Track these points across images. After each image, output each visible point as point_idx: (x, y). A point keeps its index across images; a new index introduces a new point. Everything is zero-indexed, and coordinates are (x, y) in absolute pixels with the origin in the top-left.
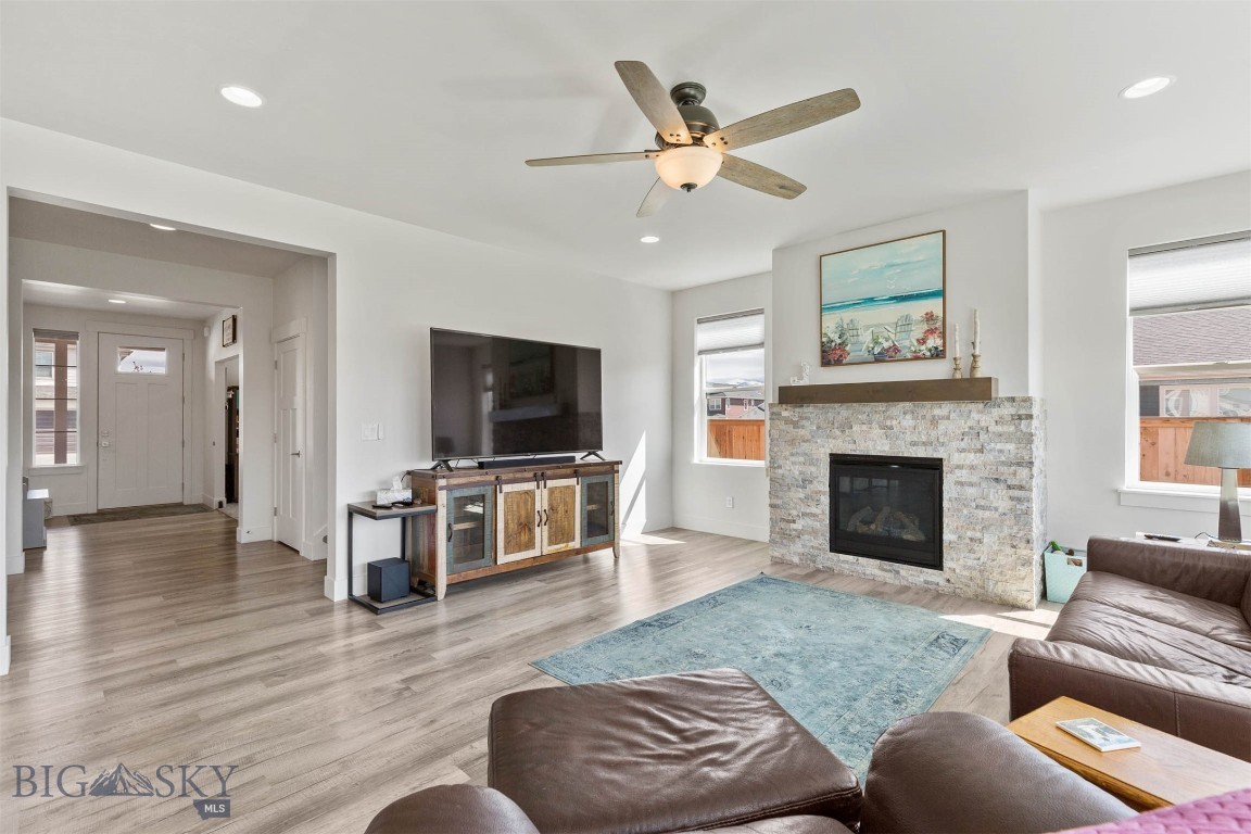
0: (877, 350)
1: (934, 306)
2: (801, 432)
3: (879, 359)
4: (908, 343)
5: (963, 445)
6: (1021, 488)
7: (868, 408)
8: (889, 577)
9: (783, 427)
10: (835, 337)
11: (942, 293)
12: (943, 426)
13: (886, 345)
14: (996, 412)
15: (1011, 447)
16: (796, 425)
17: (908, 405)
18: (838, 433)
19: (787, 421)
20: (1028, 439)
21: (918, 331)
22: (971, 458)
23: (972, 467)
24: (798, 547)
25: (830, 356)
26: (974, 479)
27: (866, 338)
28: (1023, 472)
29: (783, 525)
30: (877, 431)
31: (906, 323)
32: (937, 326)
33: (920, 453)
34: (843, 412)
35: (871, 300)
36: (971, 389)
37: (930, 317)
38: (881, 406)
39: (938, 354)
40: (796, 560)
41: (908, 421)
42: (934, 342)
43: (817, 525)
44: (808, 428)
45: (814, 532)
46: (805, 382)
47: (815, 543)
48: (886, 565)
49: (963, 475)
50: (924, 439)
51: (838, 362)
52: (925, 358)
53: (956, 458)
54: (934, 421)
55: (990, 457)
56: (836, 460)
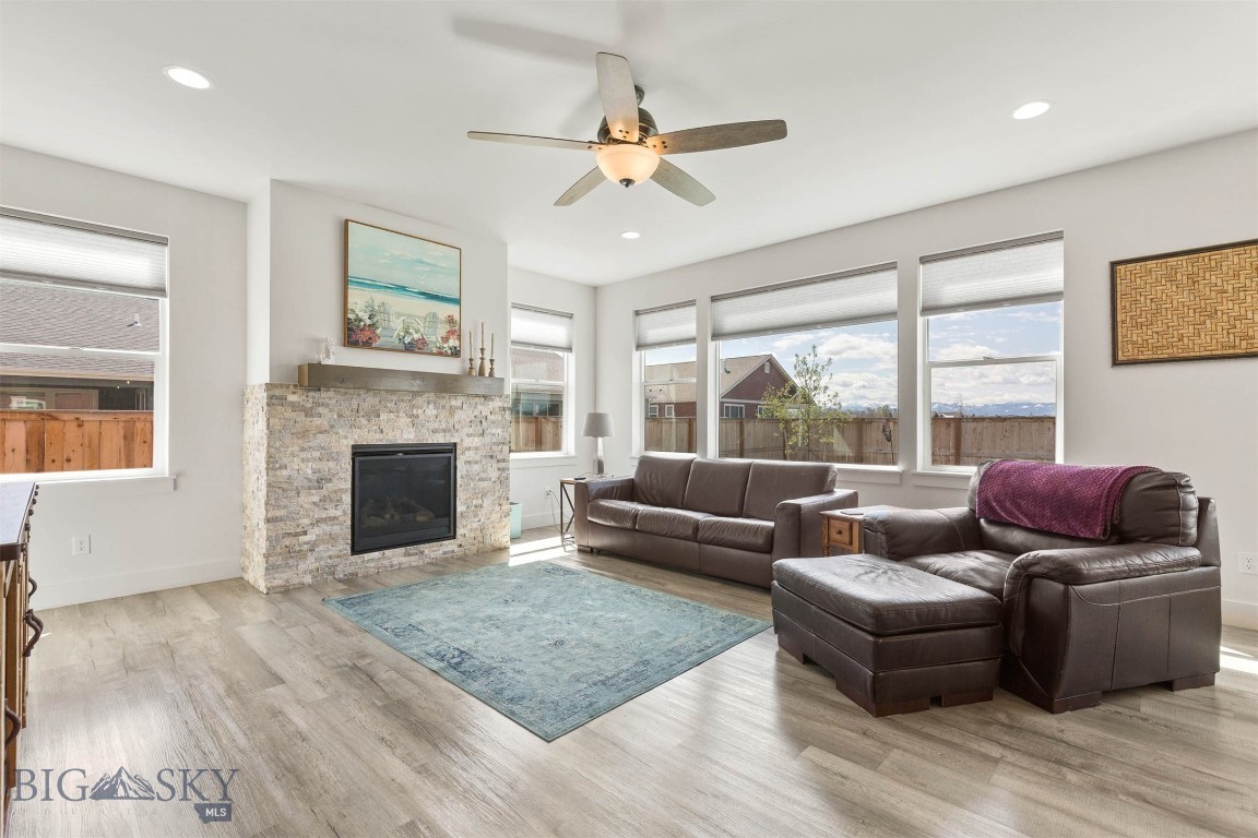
0: (407, 340)
1: (452, 310)
2: (317, 421)
3: (410, 348)
4: (435, 337)
5: (471, 431)
6: (504, 461)
7: (396, 396)
8: (414, 561)
9: (293, 415)
10: (365, 316)
11: (458, 302)
12: (459, 415)
13: (416, 336)
15: (499, 431)
16: (308, 413)
18: (364, 421)
19: (294, 407)
21: (443, 330)
22: (476, 441)
23: (477, 449)
24: (310, 563)
25: (355, 334)
26: (478, 458)
27: (397, 326)
29: (287, 541)
30: (404, 420)
32: (454, 327)
33: (440, 439)
34: (369, 399)
35: (403, 288)
37: (451, 320)
38: (408, 395)
39: (456, 353)
40: (308, 579)
41: (431, 411)
42: (453, 342)
43: (336, 529)
44: (325, 417)
45: (332, 538)
46: (331, 361)
47: (334, 551)
48: (412, 549)
49: (470, 455)
50: (444, 426)
51: (367, 344)
52: (445, 355)
53: (467, 442)
54: (452, 411)
55: (487, 439)
56: (359, 452)
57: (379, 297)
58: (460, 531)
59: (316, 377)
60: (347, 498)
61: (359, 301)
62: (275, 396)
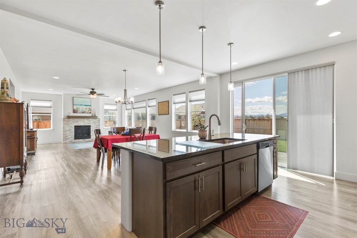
0: (82, 112)
1: (90, 107)
2: (69, 123)
3: (83, 113)
4: (87, 111)
7: (81, 119)
8: (84, 141)
9: (66, 122)
10: (76, 109)
11: (91, 106)
12: (91, 121)
13: (84, 111)
14: (97, 120)
16: (68, 121)
17: (86, 119)
18: (76, 122)
20: (99, 123)
21: (88, 110)
22: (94, 125)
24: (69, 140)
25: (74, 111)
27: (81, 110)
28: (99, 126)
29: (66, 137)
30: (82, 122)
31: (87, 108)
32: (90, 109)
33: (88, 125)
34: (77, 120)
35: (82, 105)
36: (94, 117)
37: (89, 108)
38: (83, 119)
39: (90, 113)
40: (68, 142)
41: (86, 121)
42: (90, 111)
43: (72, 136)
44: (71, 122)
45: (72, 137)
46: (71, 115)
47: (72, 139)
48: (83, 139)
49: (93, 127)
50: (88, 123)
51: (76, 113)
52: (88, 113)
53: (92, 125)
54: (90, 121)
55: (96, 125)
56: (75, 126)
57: (78, 106)
58: (91, 138)
59: (69, 117)
60: (74, 132)
61: (75, 107)
62: (64, 120)
